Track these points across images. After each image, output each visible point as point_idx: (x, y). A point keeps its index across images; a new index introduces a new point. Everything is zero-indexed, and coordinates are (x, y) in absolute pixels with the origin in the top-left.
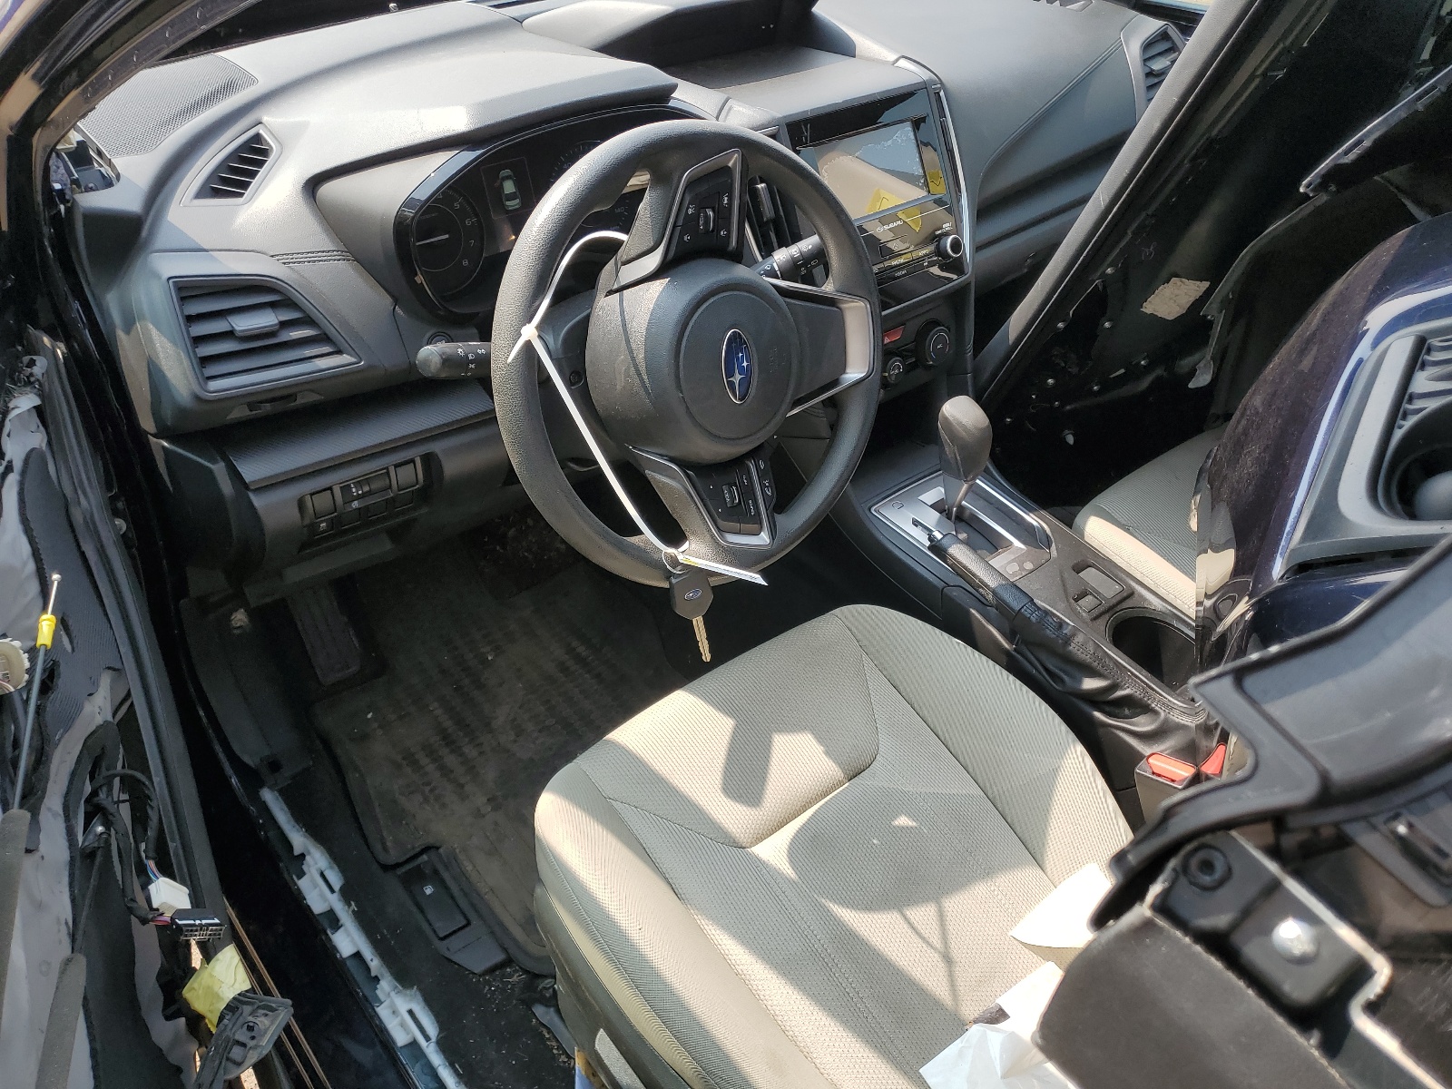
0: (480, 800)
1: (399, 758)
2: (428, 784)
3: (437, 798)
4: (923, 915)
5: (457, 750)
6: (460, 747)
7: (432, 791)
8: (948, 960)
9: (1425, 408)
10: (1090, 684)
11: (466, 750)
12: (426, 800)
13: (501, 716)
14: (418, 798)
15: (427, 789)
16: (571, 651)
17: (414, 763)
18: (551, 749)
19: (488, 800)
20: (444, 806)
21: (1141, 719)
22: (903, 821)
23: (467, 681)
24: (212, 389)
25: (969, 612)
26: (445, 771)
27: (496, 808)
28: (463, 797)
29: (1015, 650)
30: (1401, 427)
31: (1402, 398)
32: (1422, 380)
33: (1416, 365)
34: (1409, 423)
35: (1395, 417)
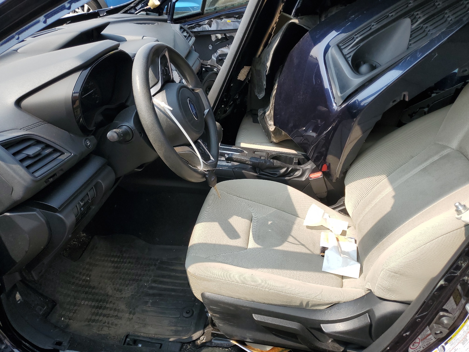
0: (127, 315)
1: (87, 323)
2: (105, 323)
3: (112, 324)
4: (290, 239)
5: (105, 308)
6: (105, 307)
7: (108, 323)
8: (303, 245)
9: (351, 56)
10: (283, 171)
11: (108, 306)
12: (109, 327)
13: (110, 290)
14: (106, 329)
15: (106, 324)
16: (113, 262)
17: (94, 321)
18: (135, 289)
19: (129, 313)
20: (116, 325)
21: (296, 173)
22: (270, 223)
23: (87, 289)
24: (37, 176)
25: (242, 172)
26: (107, 316)
27: (134, 314)
28: (120, 318)
29: (259, 174)
30: (349, 61)
31: (344, 56)
32: (346, 51)
33: (341, 50)
34: (350, 59)
35: (346, 60)
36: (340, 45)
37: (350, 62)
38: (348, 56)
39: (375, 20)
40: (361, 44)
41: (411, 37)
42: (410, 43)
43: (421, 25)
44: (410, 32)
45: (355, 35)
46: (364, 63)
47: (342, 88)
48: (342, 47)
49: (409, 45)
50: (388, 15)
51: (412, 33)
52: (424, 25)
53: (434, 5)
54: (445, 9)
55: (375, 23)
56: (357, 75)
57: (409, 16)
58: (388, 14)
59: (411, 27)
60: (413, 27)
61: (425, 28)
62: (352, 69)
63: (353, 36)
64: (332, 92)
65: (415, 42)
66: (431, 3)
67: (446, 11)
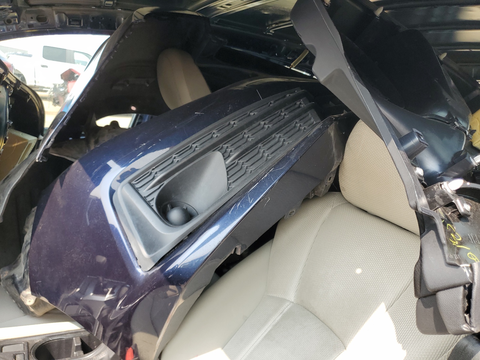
9: (154, 198)
30: (152, 206)
31: (144, 199)
32: (144, 192)
33: (136, 190)
34: (153, 203)
35: (148, 203)
36: (134, 182)
37: (154, 208)
38: (149, 199)
39: (176, 150)
40: (166, 182)
41: (228, 175)
42: (229, 182)
43: (236, 161)
44: (225, 169)
45: (153, 169)
46: (173, 207)
47: (150, 246)
48: (137, 186)
49: (229, 185)
50: (192, 146)
51: (228, 169)
52: (239, 160)
53: (243, 137)
54: (257, 143)
55: (176, 154)
56: (169, 227)
57: (218, 149)
58: (190, 145)
59: (225, 163)
60: (227, 163)
61: (241, 164)
62: (160, 218)
63: (150, 170)
64: (132, 250)
65: (234, 182)
66: (239, 135)
67: (260, 145)
